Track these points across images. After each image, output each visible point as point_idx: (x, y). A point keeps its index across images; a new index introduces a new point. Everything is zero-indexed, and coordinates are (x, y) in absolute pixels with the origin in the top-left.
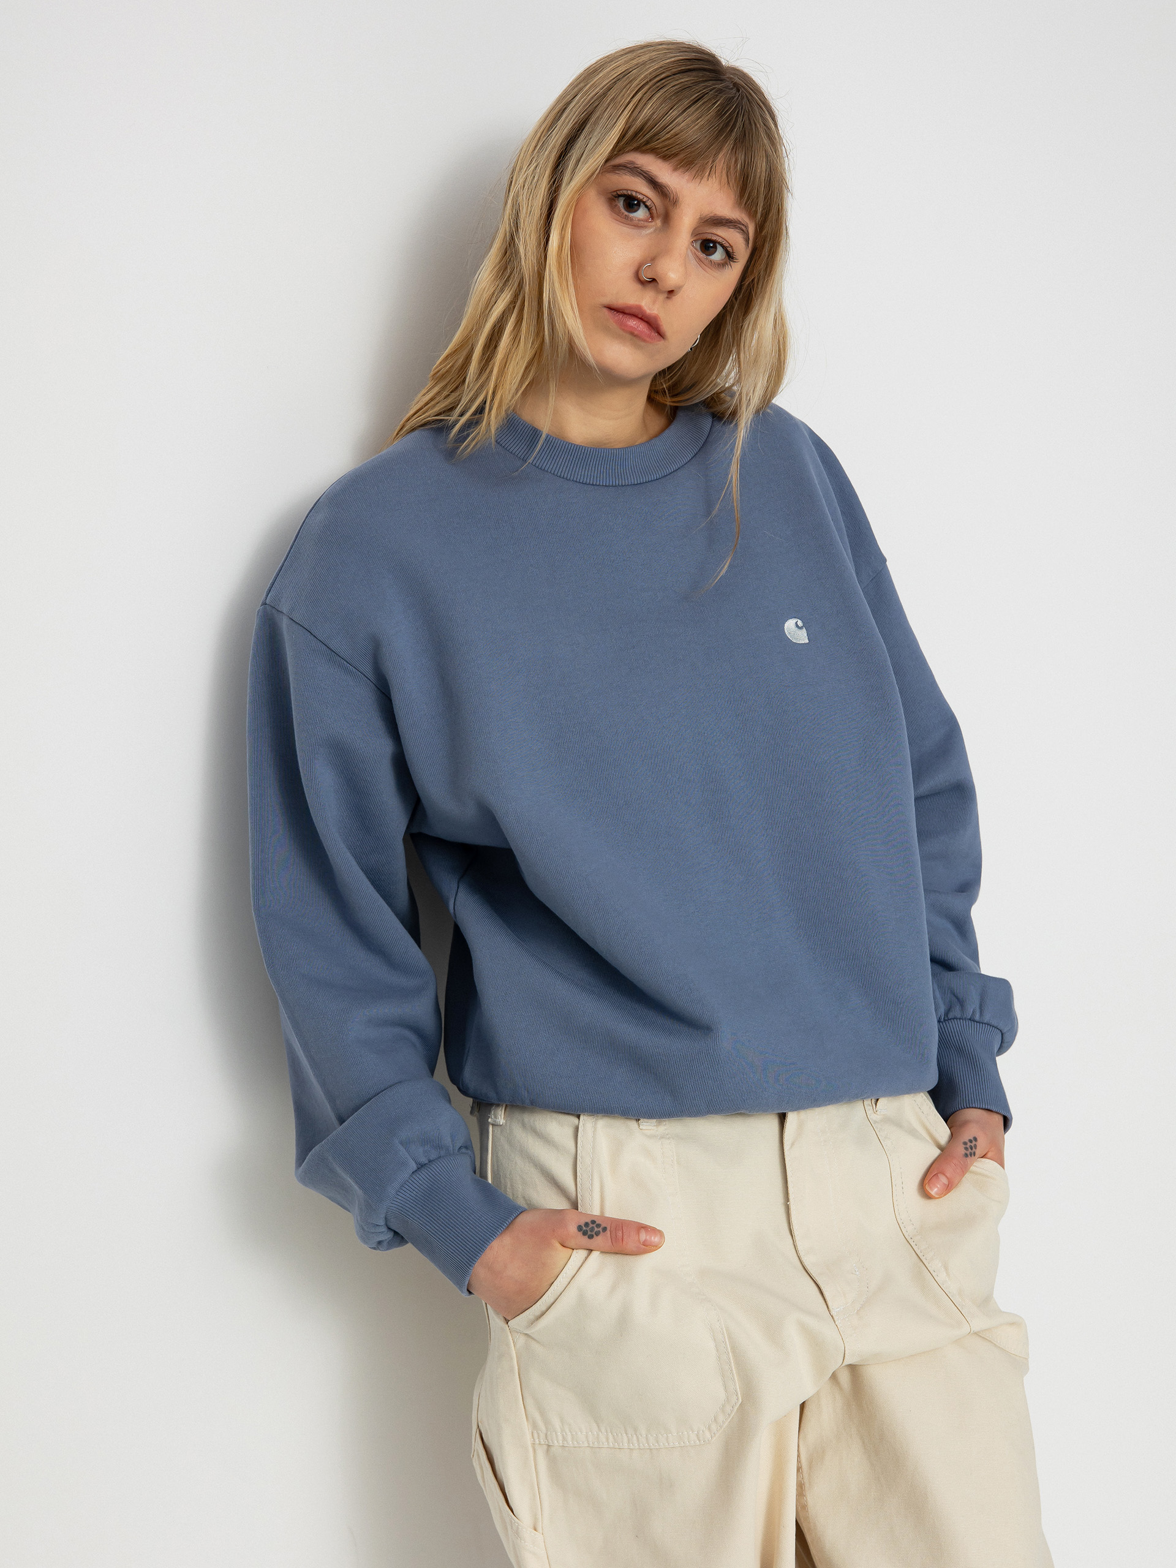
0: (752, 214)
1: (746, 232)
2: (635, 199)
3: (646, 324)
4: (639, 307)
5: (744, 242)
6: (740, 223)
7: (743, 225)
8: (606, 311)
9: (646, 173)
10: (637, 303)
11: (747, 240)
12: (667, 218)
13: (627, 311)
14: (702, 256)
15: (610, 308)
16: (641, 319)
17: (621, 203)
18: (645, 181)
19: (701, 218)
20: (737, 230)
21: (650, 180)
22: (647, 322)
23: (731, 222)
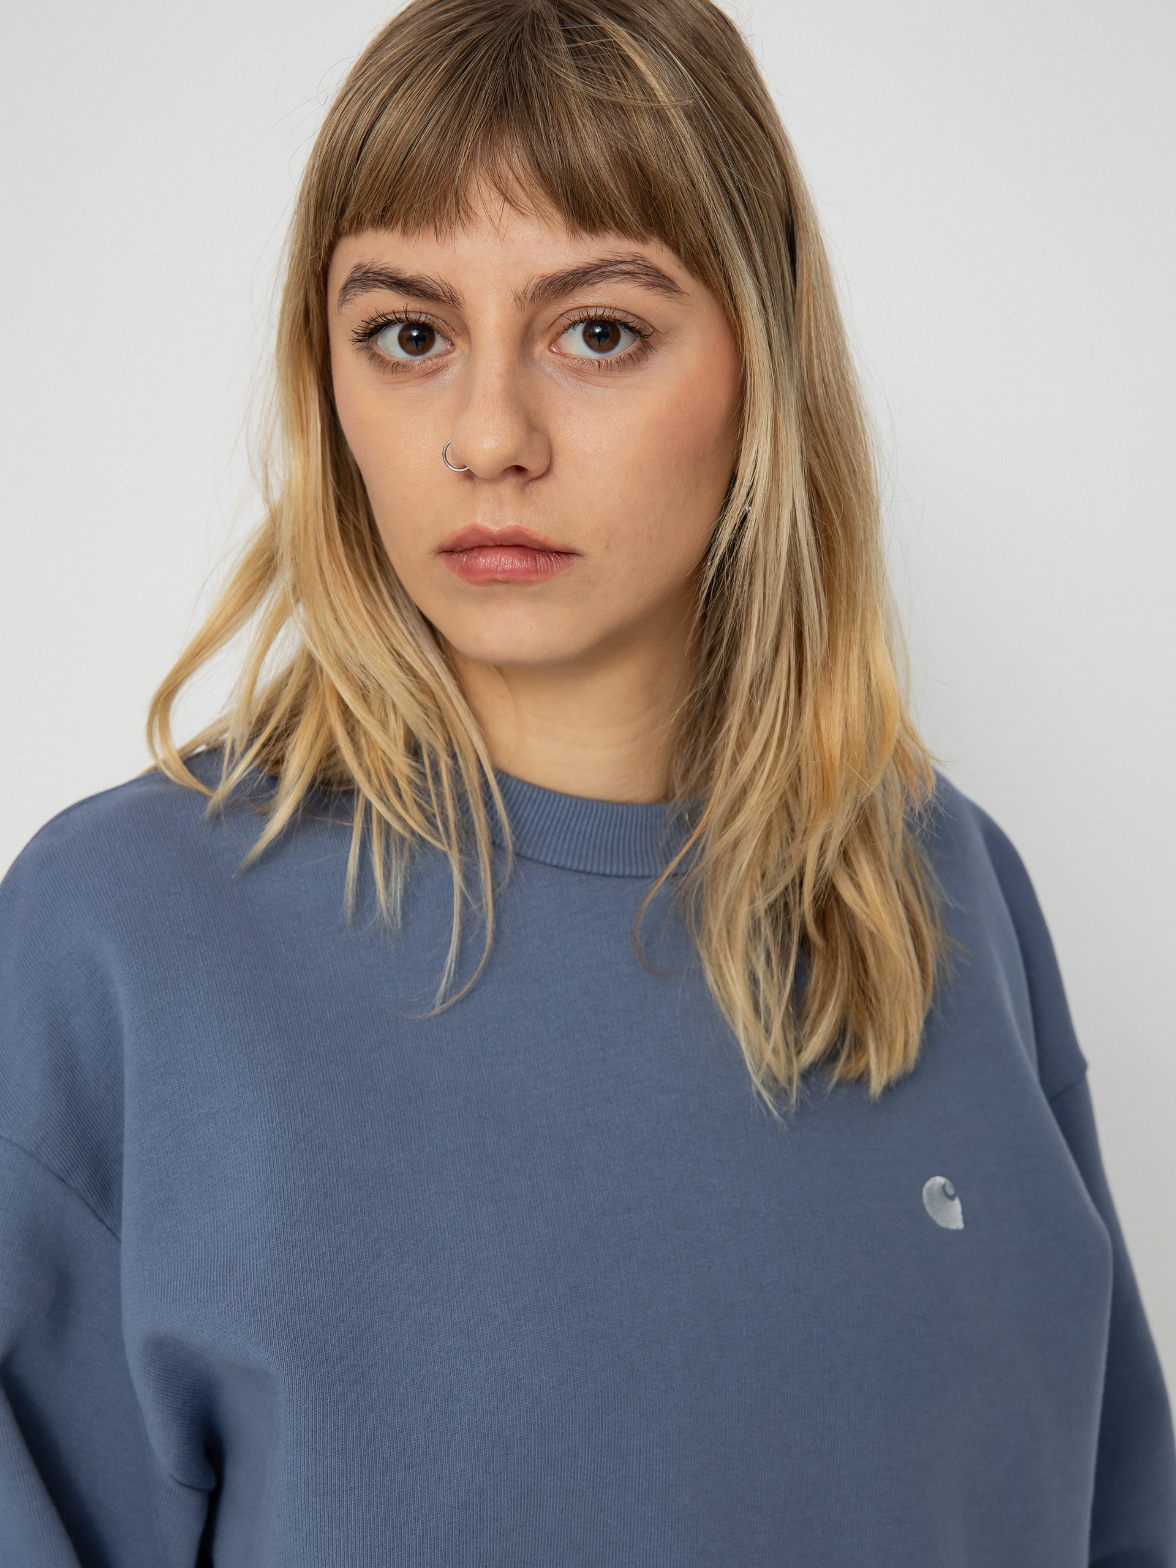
3: (515, 551)
6: (611, 263)
7: (622, 261)
9: (381, 274)
11: (659, 282)
13: (466, 545)
15: (448, 552)
16: (498, 546)
18: (388, 291)
19: (518, 299)
20: (616, 279)
21: (394, 283)
22: (515, 546)
23: (587, 273)
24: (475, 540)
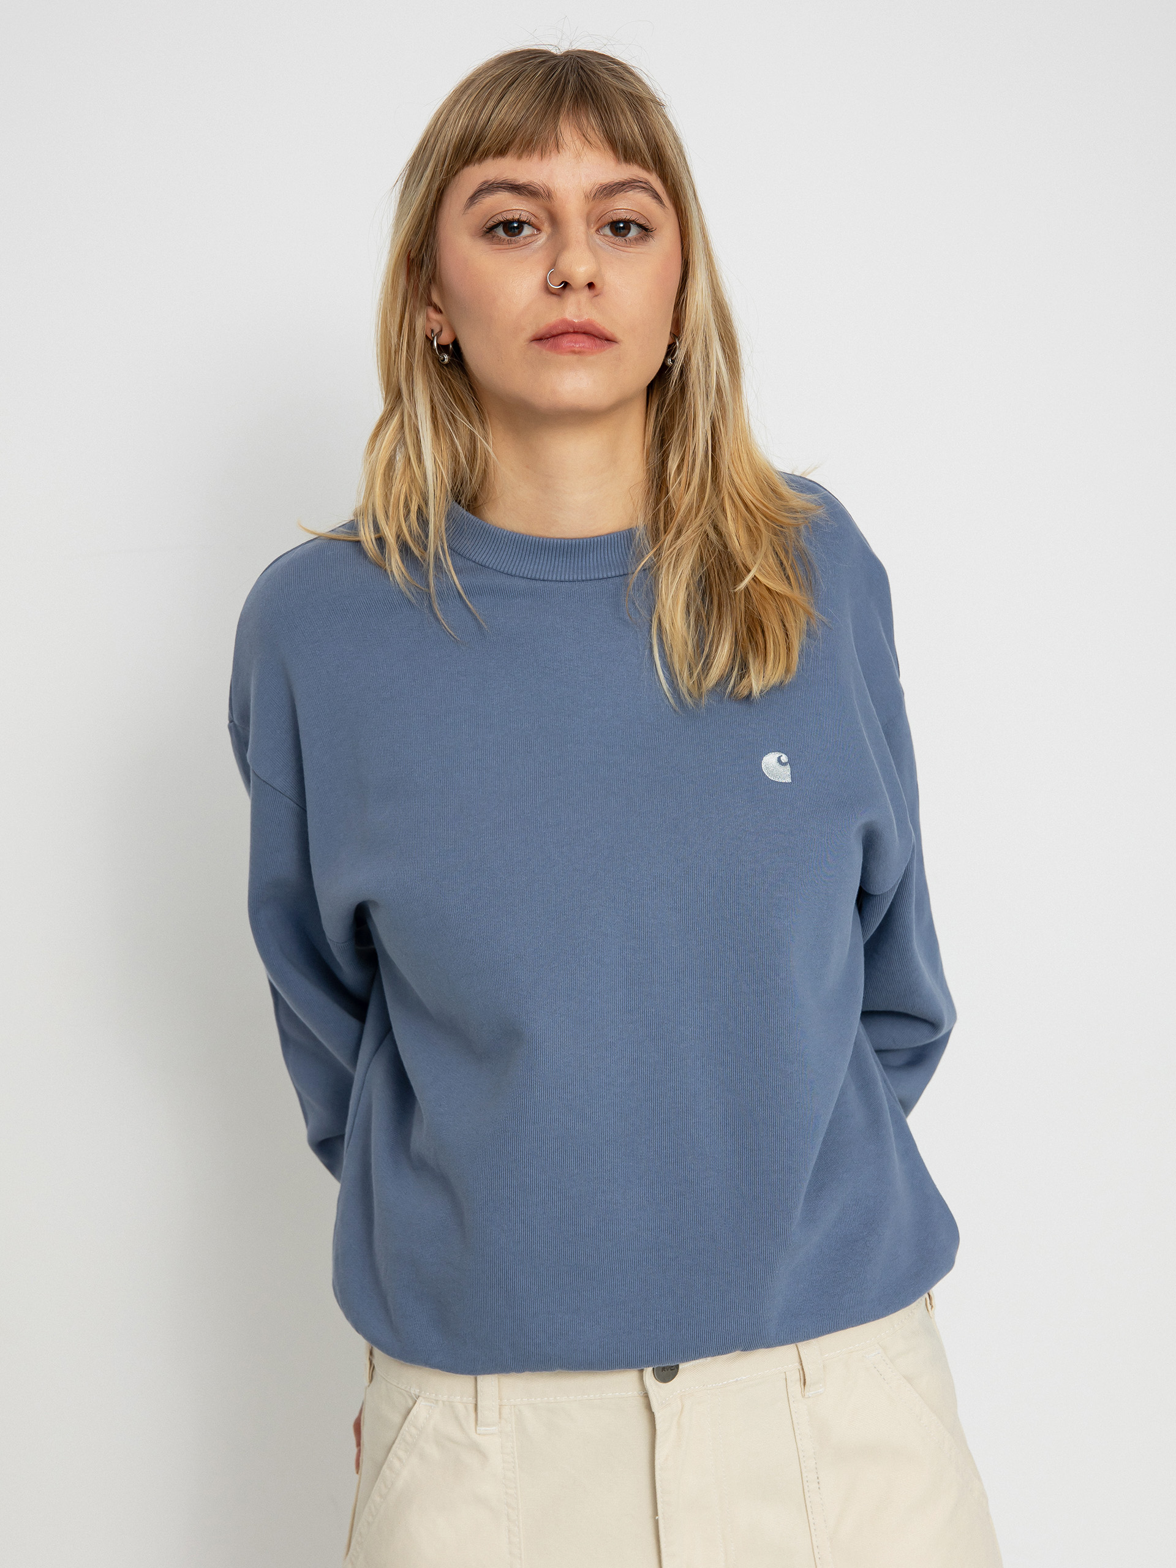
0: (644, 166)
1: (650, 188)
2: (511, 222)
3: (584, 336)
4: (564, 321)
5: (654, 200)
6: (635, 181)
7: (641, 182)
8: (536, 346)
9: (502, 184)
10: (560, 317)
11: (656, 197)
12: (554, 220)
13: (554, 332)
14: (618, 239)
15: (539, 339)
16: (575, 332)
17: (500, 232)
18: (507, 193)
19: (586, 197)
20: (638, 190)
21: (512, 188)
22: (585, 333)
23: (624, 185)
24: (560, 329)
